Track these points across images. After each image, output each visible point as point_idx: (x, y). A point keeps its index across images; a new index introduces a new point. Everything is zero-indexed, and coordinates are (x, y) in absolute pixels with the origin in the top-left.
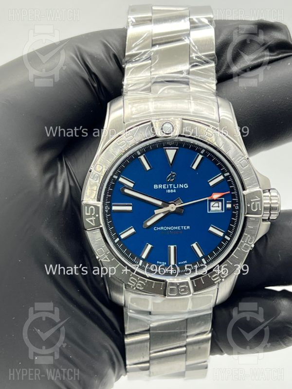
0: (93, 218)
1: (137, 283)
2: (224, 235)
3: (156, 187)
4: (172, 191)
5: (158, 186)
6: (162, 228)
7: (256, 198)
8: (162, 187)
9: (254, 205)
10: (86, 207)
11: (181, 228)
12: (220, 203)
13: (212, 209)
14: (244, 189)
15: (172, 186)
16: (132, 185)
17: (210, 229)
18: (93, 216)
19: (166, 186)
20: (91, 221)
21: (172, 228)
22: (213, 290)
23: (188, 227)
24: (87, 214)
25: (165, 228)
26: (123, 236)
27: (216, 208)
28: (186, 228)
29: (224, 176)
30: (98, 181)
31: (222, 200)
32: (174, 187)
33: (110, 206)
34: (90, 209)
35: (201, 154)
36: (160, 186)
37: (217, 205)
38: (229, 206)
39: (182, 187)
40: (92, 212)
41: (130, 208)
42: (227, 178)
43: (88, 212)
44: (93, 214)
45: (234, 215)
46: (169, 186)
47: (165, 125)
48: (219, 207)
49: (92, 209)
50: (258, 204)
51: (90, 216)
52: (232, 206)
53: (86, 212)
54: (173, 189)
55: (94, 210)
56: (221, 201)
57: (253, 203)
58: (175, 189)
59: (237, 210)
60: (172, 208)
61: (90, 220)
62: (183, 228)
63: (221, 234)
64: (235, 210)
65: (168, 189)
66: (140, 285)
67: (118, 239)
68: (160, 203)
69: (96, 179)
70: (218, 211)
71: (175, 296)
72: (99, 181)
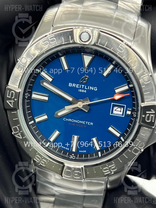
0: (12, 101)
1: (41, 160)
2: (120, 136)
3: (70, 85)
4: (83, 91)
5: (72, 85)
6: (70, 120)
7: (151, 111)
8: (76, 86)
9: (149, 117)
10: (8, 91)
11: (85, 123)
12: (122, 109)
13: (114, 112)
14: (143, 101)
15: (84, 87)
16: (50, 80)
17: (109, 129)
18: (13, 99)
19: (79, 86)
20: (11, 103)
21: (78, 122)
22: (103, 179)
23: (92, 124)
24: (8, 97)
25: (73, 121)
26: (37, 120)
27: (118, 112)
28: (90, 124)
29: (129, 86)
30: (21, 71)
31: (125, 106)
32: (85, 88)
33: (31, 93)
34: (11, 93)
35: (113, 65)
36: (74, 85)
37: (119, 109)
38: (129, 113)
39: (92, 89)
40: (12, 96)
41: (46, 98)
42: (131, 89)
43: (9, 95)
44: (12, 98)
45: (131, 122)
46: (82, 86)
47: (83, 34)
48: (121, 111)
49: (12, 93)
50: (152, 117)
51: (10, 99)
52: (131, 113)
53: (8, 95)
54: (84, 89)
55: (14, 94)
56: (123, 107)
57: (148, 115)
58: (86, 89)
59: (135, 117)
60: (80, 105)
61: (9, 102)
62: (88, 123)
63: (118, 135)
64: (133, 117)
65: (80, 89)
66: (44, 163)
67: (33, 122)
68: (70, 99)
69: (20, 69)
70: (119, 115)
71: (70, 178)
72: (23, 72)
